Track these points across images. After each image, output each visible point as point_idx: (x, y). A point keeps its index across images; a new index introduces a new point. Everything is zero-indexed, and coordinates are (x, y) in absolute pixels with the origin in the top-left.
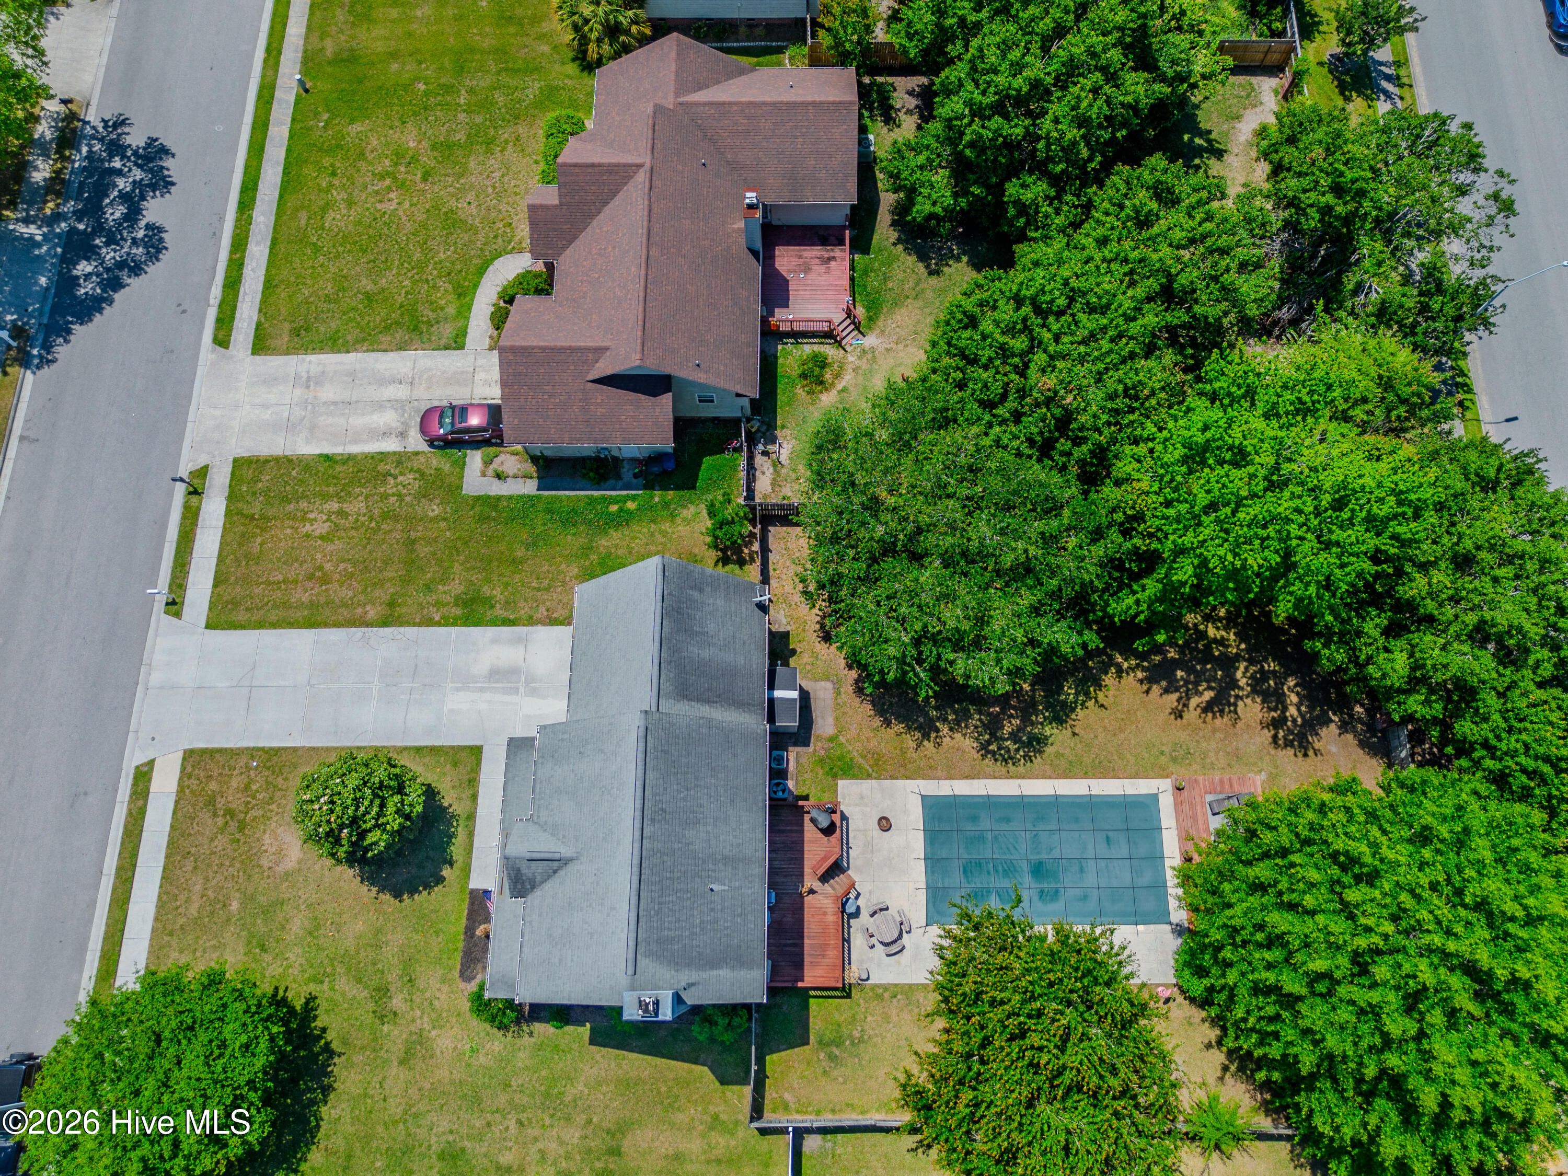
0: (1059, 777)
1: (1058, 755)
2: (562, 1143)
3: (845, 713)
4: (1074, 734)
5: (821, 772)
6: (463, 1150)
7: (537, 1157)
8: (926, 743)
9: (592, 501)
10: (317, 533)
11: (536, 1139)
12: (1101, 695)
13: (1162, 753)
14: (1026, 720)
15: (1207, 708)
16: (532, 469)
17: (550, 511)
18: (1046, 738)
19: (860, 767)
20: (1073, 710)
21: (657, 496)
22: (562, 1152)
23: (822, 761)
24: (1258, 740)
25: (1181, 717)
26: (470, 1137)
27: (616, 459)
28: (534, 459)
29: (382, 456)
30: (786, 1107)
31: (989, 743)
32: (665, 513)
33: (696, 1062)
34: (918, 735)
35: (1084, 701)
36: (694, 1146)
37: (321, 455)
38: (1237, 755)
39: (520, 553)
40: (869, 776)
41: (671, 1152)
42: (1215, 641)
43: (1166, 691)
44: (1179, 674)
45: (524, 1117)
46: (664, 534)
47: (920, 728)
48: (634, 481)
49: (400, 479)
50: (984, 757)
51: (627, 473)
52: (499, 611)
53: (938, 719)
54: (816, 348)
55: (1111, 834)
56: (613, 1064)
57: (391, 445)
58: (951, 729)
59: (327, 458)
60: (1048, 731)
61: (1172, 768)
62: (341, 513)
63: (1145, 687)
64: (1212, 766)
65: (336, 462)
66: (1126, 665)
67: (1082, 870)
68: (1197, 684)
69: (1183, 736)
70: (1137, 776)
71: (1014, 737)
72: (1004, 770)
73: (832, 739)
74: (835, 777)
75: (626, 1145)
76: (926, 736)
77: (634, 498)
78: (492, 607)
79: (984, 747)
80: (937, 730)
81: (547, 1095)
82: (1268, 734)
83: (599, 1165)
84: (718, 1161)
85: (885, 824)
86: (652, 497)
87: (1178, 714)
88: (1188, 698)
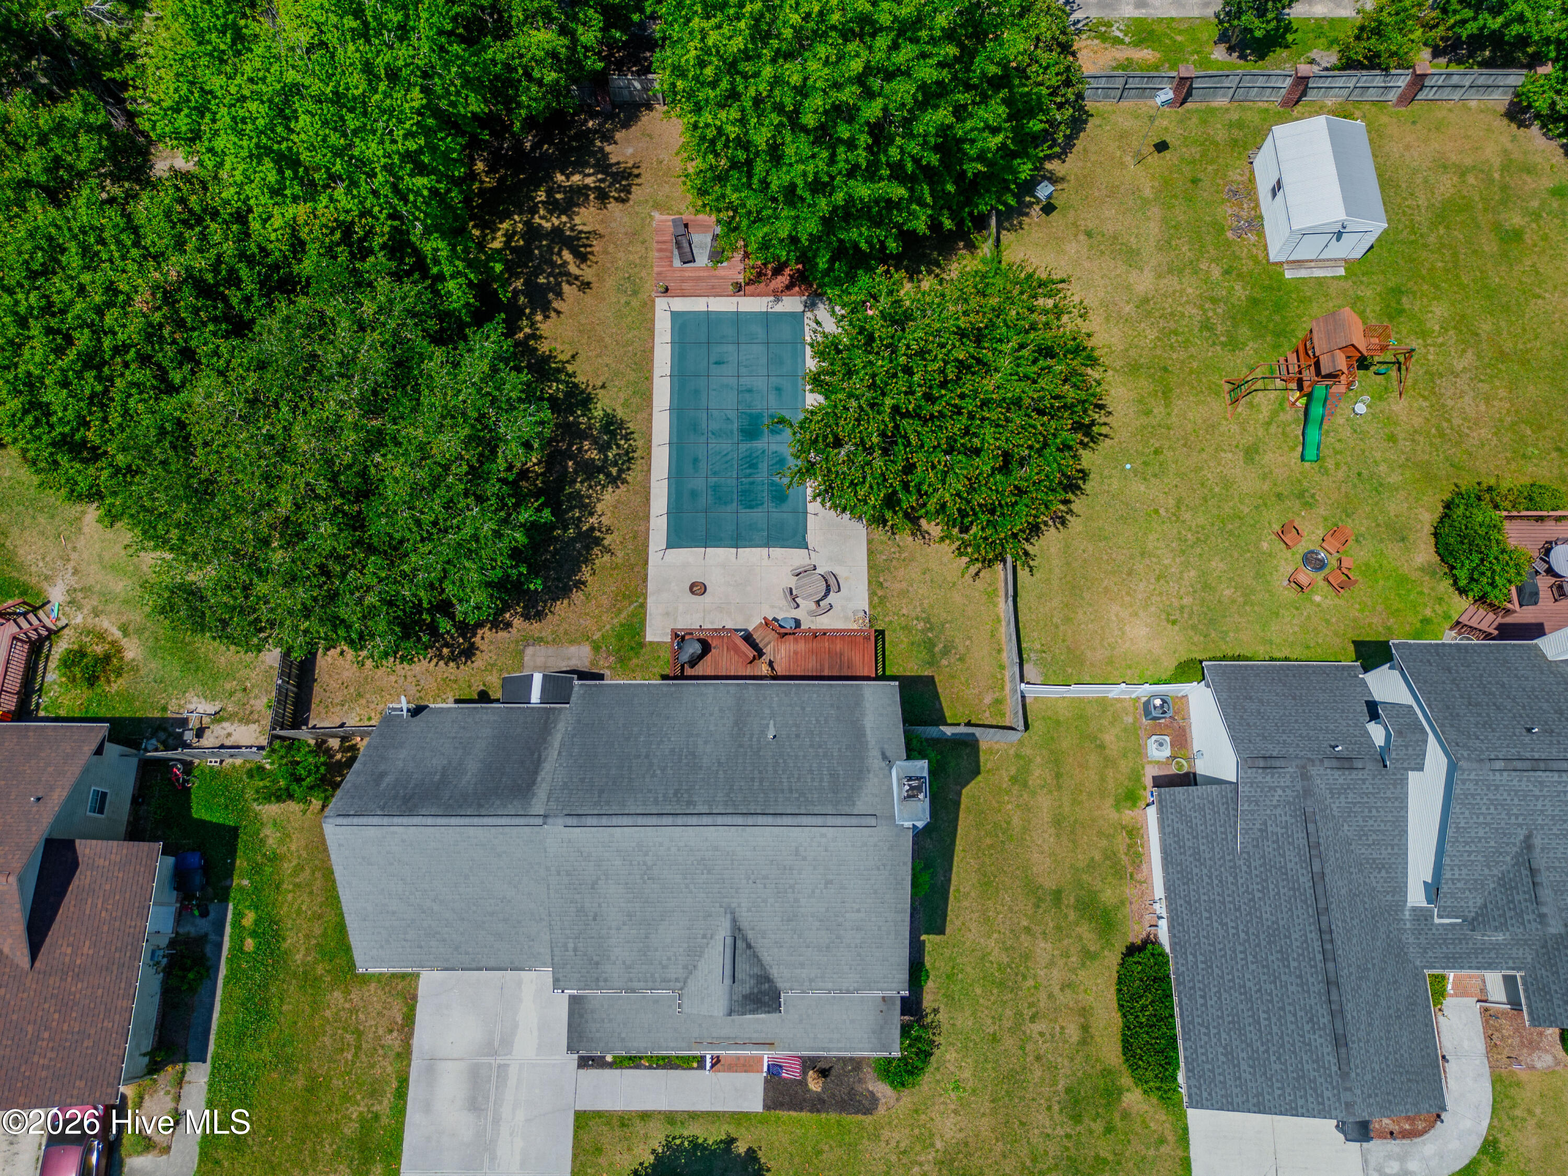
0: (650, 405)
1: (626, 404)
2: (1051, 964)
3: (566, 633)
4: (603, 386)
5: (635, 661)
6: (1068, 1090)
7: (1068, 991)
8: (606, 542)
9: (232, 977)
11: (1050, 996)
12: (562, 357)
13: (628, 303)
14: (583, 435)
15: (582, 258)
17: (240, 1041)
18: (606, 415)
19: (633, 615)
20: (576, 386)
21: (240, 881)
22: (1061, 963)
23: (621, 660)
24: (617, 214)
25: (588, 284)
26: (1054, 1083)
27: (172, 943)
28: (155, 1068)
30: (998, 702)
31: (608, 475)
32: (268, 870)
33: (957, 804)
34: (596, 550)
35: (567, 374)
36: (1045, 803)
38: (633, 235)
39: (300, 1082)
40: (643, 606)
41: (1052, 831)
42: (507, 243)
43: (559, 294)
44: (542, 280)
45: (1027, 1013)
46: (299, 868)
47: (588, 548)
48: (212, 915)
50: (624, 482)
51: (199, 926)
52: (384, 1106)
53: (577, 526)
54: (52, 665)
55: (712, 360)
56: (966, 904)
58: (591, 514)
60: (598, 413)
61: (644, 296)
63: (553, 314)
64: (644, 258)
66: (527, 330)
67: (750, 391)
68: (553, 264)
69: (610, 282)
70: (652, 330)
71: (604, 448)
72: (640, 461)
73: (596, 648)
74: (642, 645)
75: (1049, 884)
76: (598, 542)
77: (239, 915)
78: (377, 1117)
79: (615, 481)
80: (592, 529)
81: (1001, 984)
82: (613, 206)
83: (1072, 916)
84: (1058, 776)
85: (697, 589)
86: (241, 889)
87: (585, 286)
88: (568, 274)
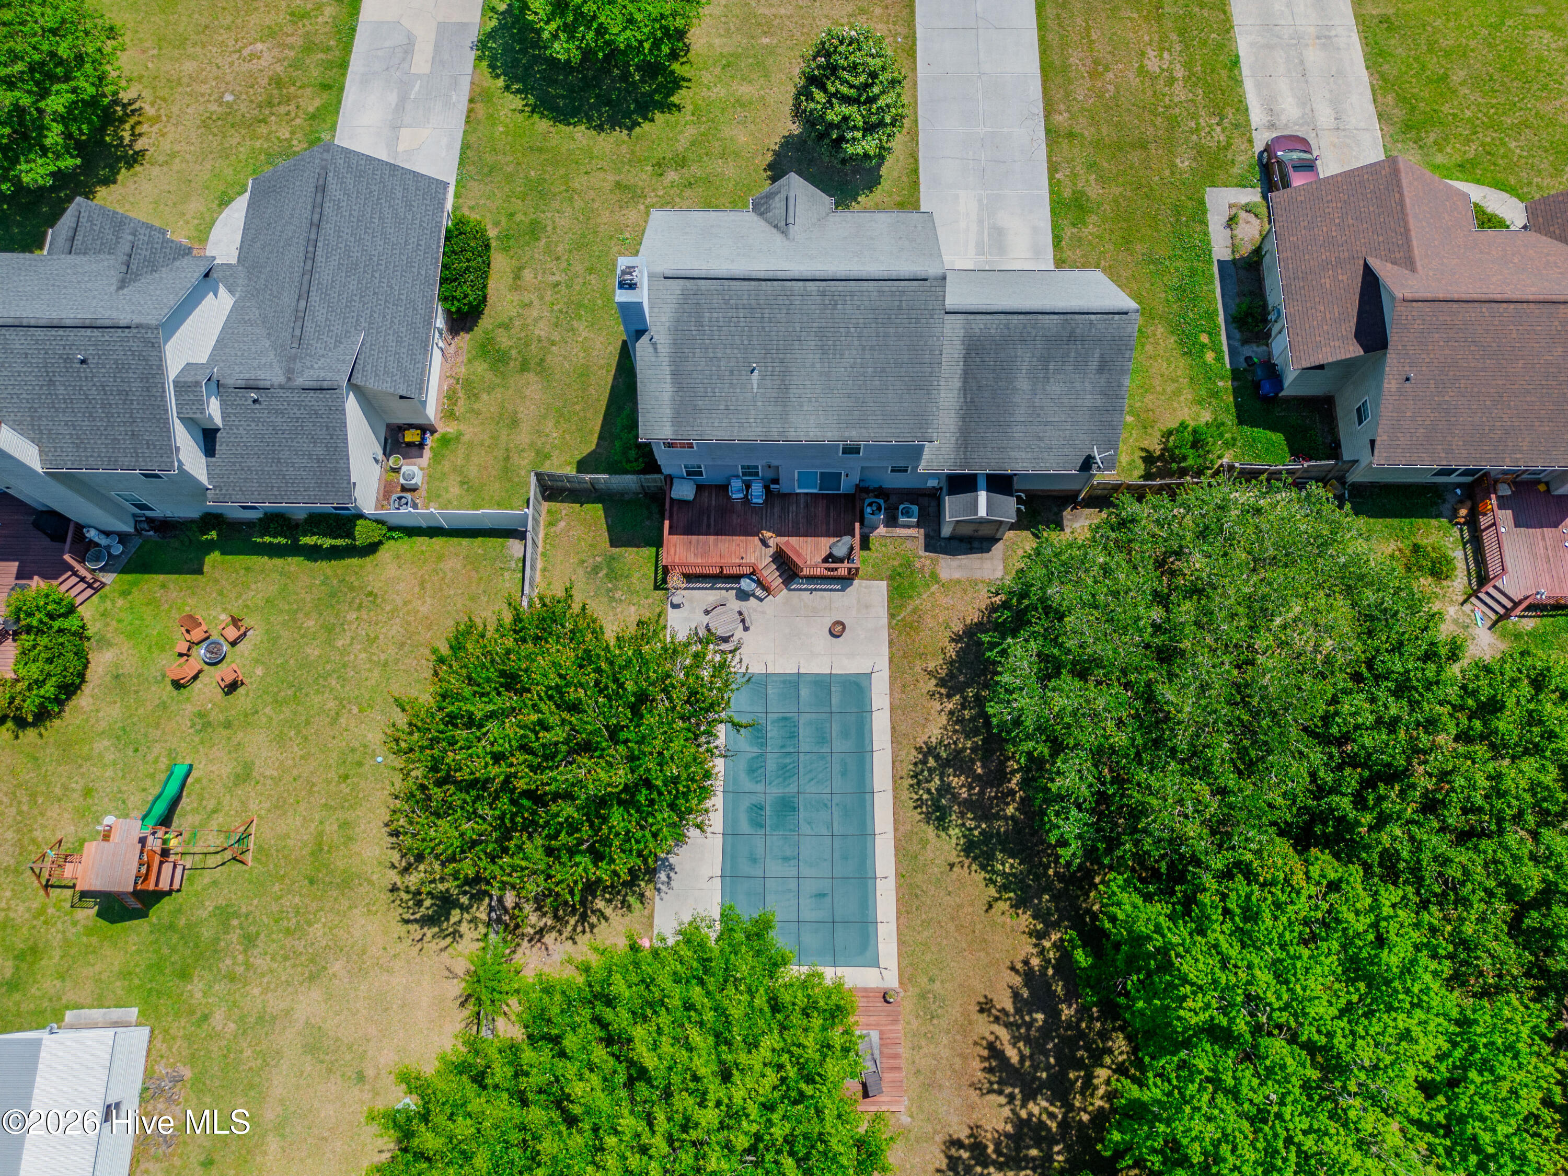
0: (897, 840)
1: (924, 843)
2: (536, 321)
3: (965, 591)
4: (952, 866)
5: (896, 563)
6: (538, 239)
7: (527, 301)
8: (934, 682)
9: (1211, 316)
10: (1146, 62)
11: (541, 298)
12: (1003, 906)
13: (932, 980)
14: (968, 805)
15: (994, 1051)
16: (1245, 250)
17: (1193, 272)
18: (945, 829)
19: (902, 606)
20: (983, 867)
21: (1225, 385)
22: (529, 321)
23: (909, 565)
24: (955, 1119)
25: (981, 1011)
26: (548, 245)
27: (1268, 335)
28: (1258, 251)
29: (1244, 111)
30: (551, 524)
31: (937, 757)
32: (1203, 393)
33: (601, 438)
34: (943, 673)
35: (994, 882)
36: (523, 437)
37: (1237, 56)
38: (931, 1085)
39: (1139, 248)
40: (892, 616)
41: (520, 416)
42: (1089, 1078)
43: (1016, 995)
44: (1040, 1016)
45: (563, 288)
46: (1177, 393)
47: (951, 675)
48: (1242, 359)
49: (1218, 129)
50: (919, 749)
51: (1251, 350)
52: (1069, 231)
53: (965, 698)
54: (1460, 565)
55: (829, 899)
56: (602, 362)
57: (1257, 116)
58: (951, 713)
59: (1236, 62)
60: (955, 832)
61: (913, 991)
62: (1171, 81)
63: (1019, 966)
64: (916, 1048)
65: (1231, 70)
66: (1047, 944)
67: (786, 859)
68: (1027, 1040)
69: (955, 1011)
70: (901, 943)
71: (945, 789)
72: (905, 773)
73: (934, 577)
74: (890, 578)
75: (531, 376)
76: (942, 683)
77: (1219, 359)
78: (1074, 225)
79: (929, 751)
80: (949, 696)
81: (580, 305)
82: (963, 1134)
83: (514, 353)
84: (507, 458)
85: (837, 630)
86: (1222, 378)
87: (985, 1007)
88: (1007, 1025)
